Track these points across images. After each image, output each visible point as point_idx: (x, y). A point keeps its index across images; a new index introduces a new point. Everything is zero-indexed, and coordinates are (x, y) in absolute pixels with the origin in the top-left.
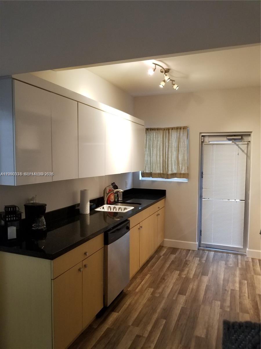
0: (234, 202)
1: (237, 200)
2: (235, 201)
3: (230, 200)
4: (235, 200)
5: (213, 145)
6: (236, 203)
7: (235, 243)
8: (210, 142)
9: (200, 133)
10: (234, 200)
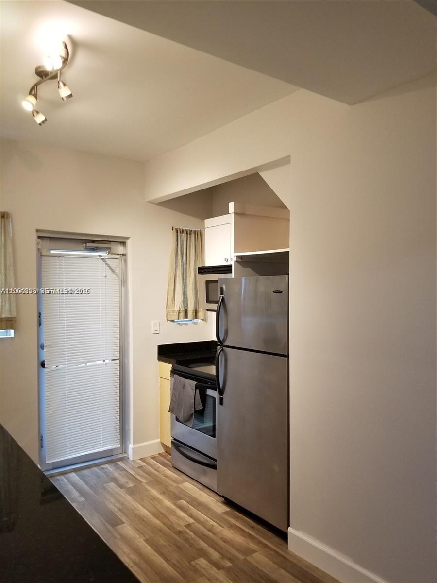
0: (102, 364)
1: (106, 361)
2: (105, 363)
3: (88, 364)
4: (104, 361)
5: (60, 258)
6: (106, 366)
7: (108, 443)
8: (52, 252)
9: (37, 231)
10: (102, 362)
